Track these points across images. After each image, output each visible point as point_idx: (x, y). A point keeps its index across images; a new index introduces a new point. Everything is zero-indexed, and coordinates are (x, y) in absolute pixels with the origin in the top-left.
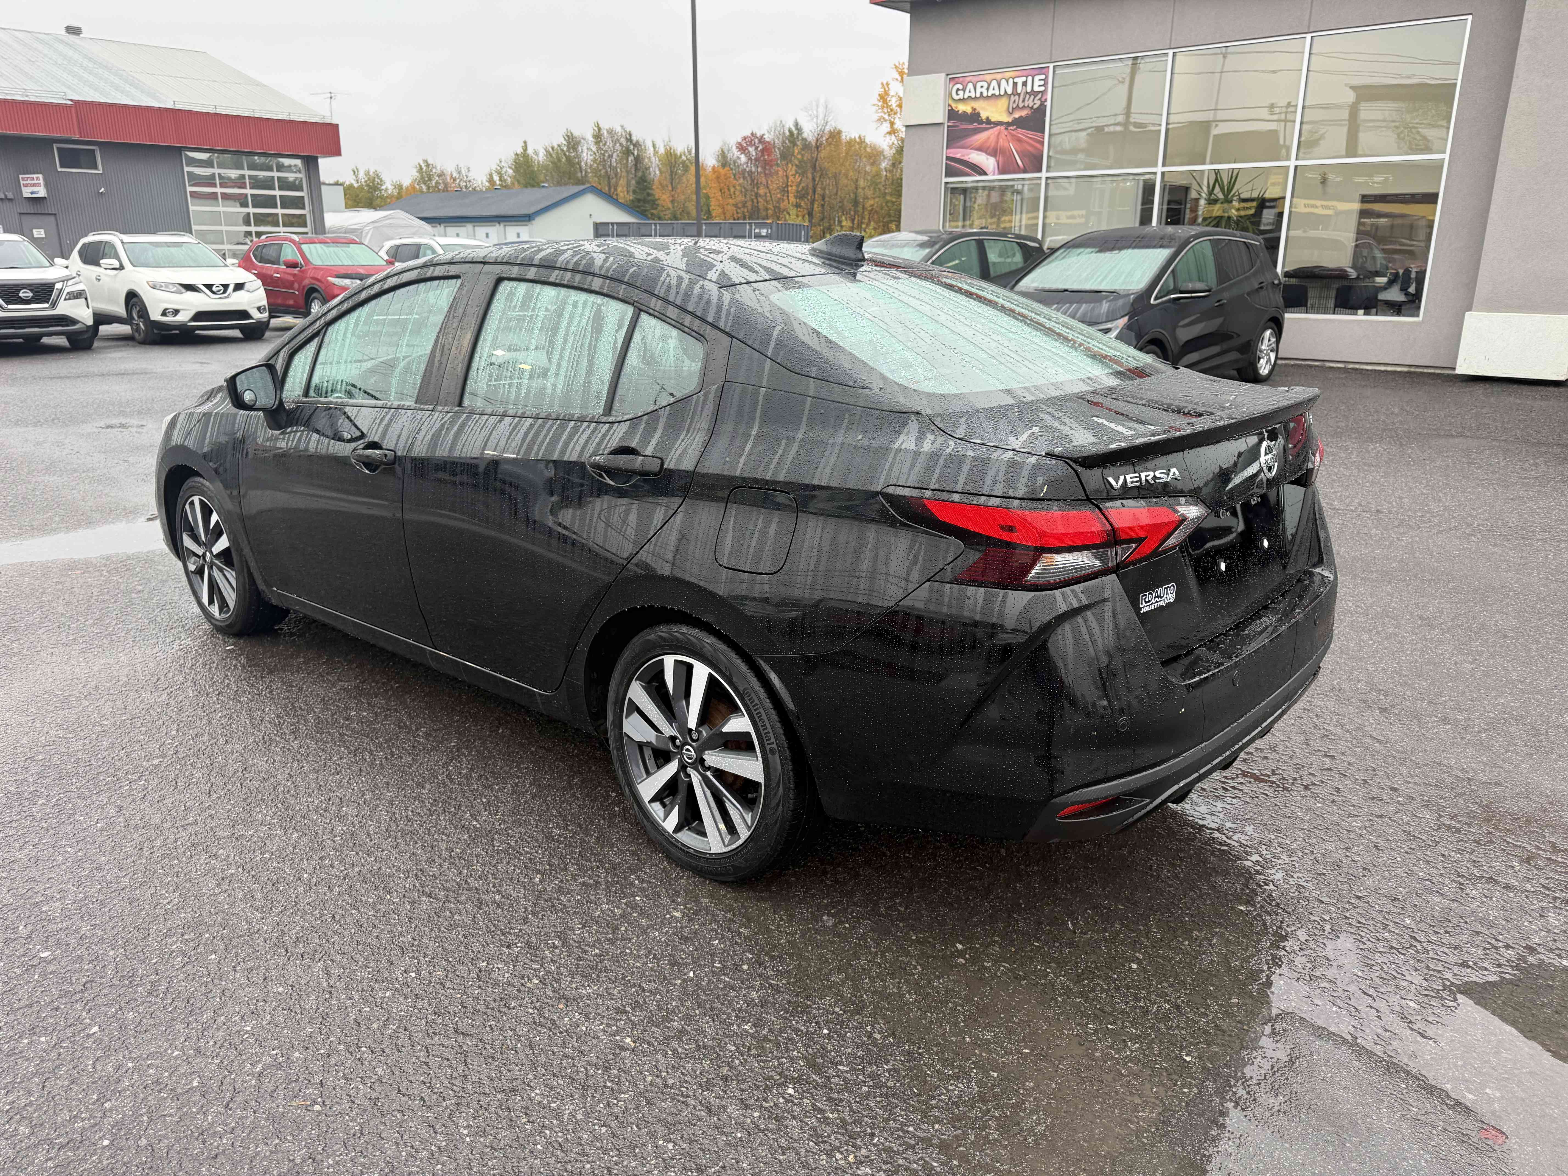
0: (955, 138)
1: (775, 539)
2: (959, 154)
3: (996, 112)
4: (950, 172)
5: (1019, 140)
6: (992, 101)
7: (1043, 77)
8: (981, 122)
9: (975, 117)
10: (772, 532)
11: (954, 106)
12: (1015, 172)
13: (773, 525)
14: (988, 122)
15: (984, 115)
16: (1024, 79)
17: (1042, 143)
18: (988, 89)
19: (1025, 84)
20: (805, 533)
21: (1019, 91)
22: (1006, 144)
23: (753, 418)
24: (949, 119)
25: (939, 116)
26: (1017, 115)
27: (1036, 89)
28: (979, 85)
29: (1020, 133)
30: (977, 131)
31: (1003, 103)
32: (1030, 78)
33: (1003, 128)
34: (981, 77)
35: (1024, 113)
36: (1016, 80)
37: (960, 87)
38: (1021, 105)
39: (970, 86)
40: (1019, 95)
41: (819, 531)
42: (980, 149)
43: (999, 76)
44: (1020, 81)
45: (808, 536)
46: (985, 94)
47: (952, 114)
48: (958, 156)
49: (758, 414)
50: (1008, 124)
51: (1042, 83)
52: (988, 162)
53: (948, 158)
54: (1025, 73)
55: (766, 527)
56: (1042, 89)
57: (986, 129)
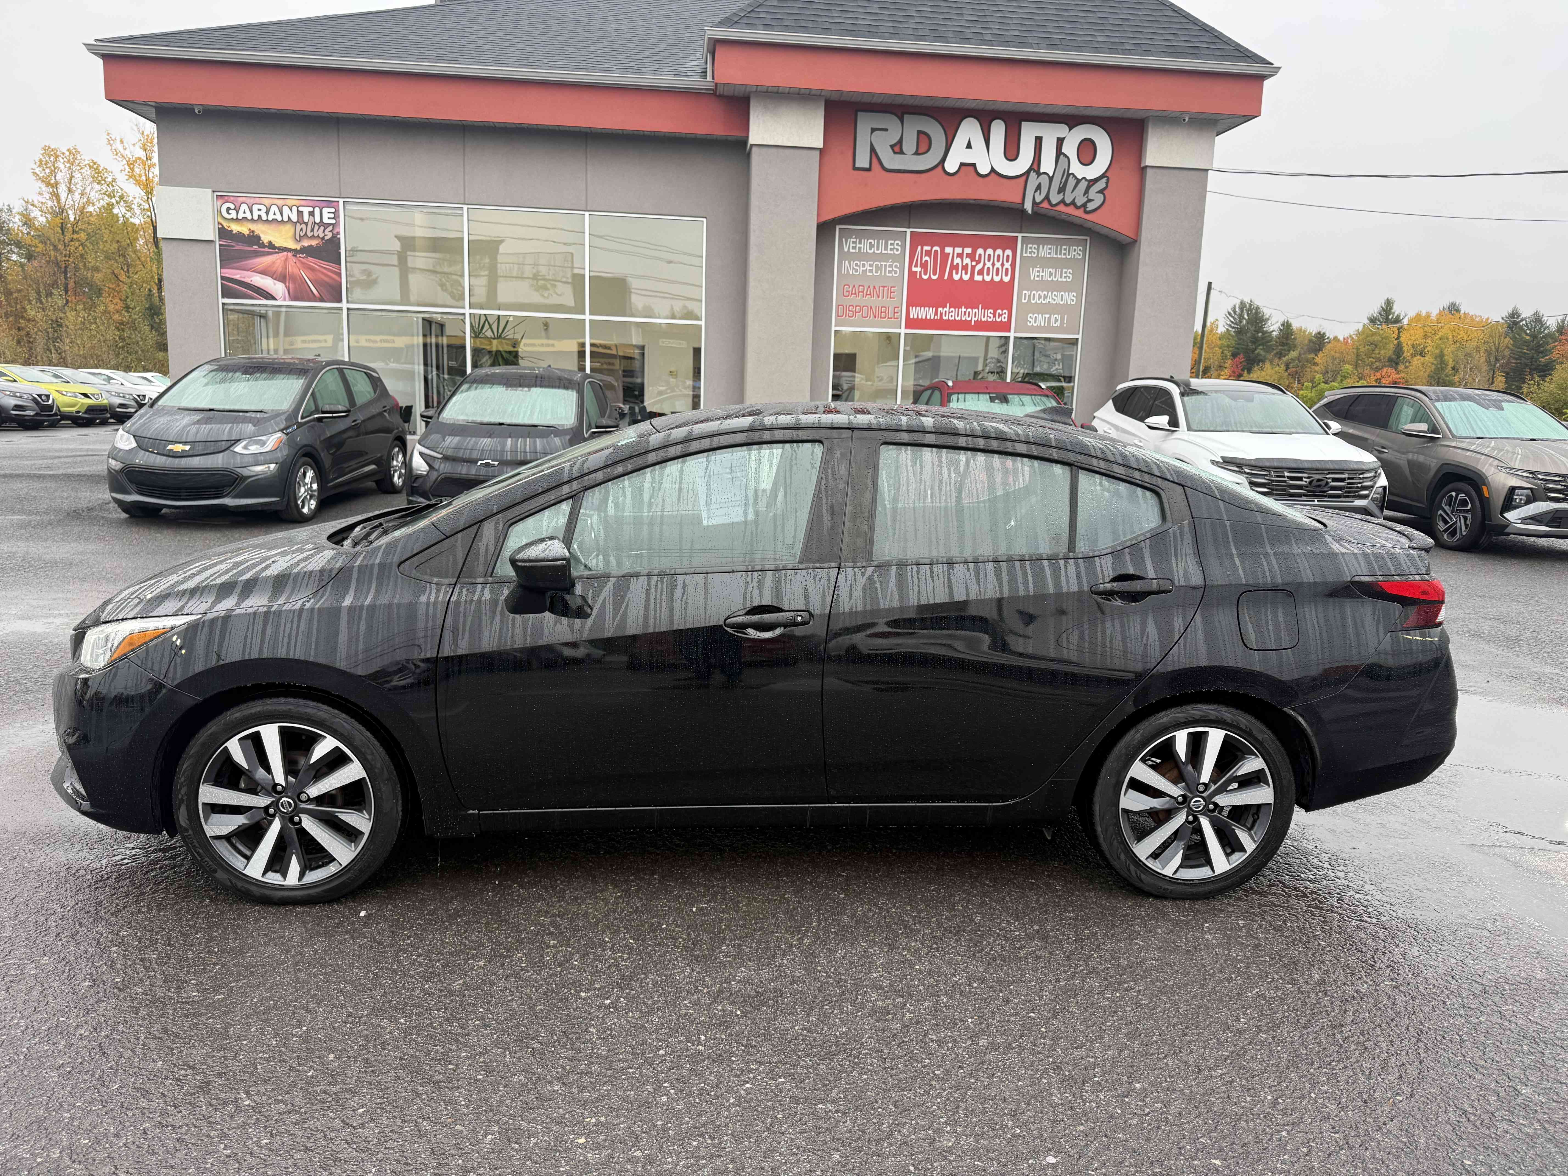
0: (228, 258)
1: (1285, 622)
2: (237, 275)
3: (282, 237)
4: (226, 293)
5: (312, 269)
6: (273, 226)
7: (333, 210)
8: (263, 245)
9: (253, 239)
10: (1281, 618)
11: (225, 224)
12: (310, 300)
13: (1280, 614)
14: (271, 245)
15: (265, 239)
16: (311, 209)
17: (340, 275)
18: (267, 213)
19: (312, 214)
20: (1305, 615)
21: (306, 219)
22: (296, 271)
23: (1228, 542)
24: (220, 238)
25: (210, 233)
26: (306, 243)
27: (326, 220)
28: (255, 207)
29: (311, 262)
30: (257, 254)
31: (288, 229)
32: (317, 210)
33: (290, 254)
34: (257, 200)
35: (314, 243)
36: (301, 209)
37: (232, 206)
38: (310, 234)
39: (244, 207)
40: (306, 224)
41: (1313, 612)
42: (264, 272)
43: (280, 202)
44: (306, 210)
45: (1308, 616)
46: (264, 217)
47: (224, 233)
48: (237, 277)
49: (1231, 539)
50: (295, 252)
51: (332, 216)
52: (278, 288)
53: (223, 278)
54: (311, 203)
55: (1275, 615)
56: (333, 221)
57: (269, 254)
